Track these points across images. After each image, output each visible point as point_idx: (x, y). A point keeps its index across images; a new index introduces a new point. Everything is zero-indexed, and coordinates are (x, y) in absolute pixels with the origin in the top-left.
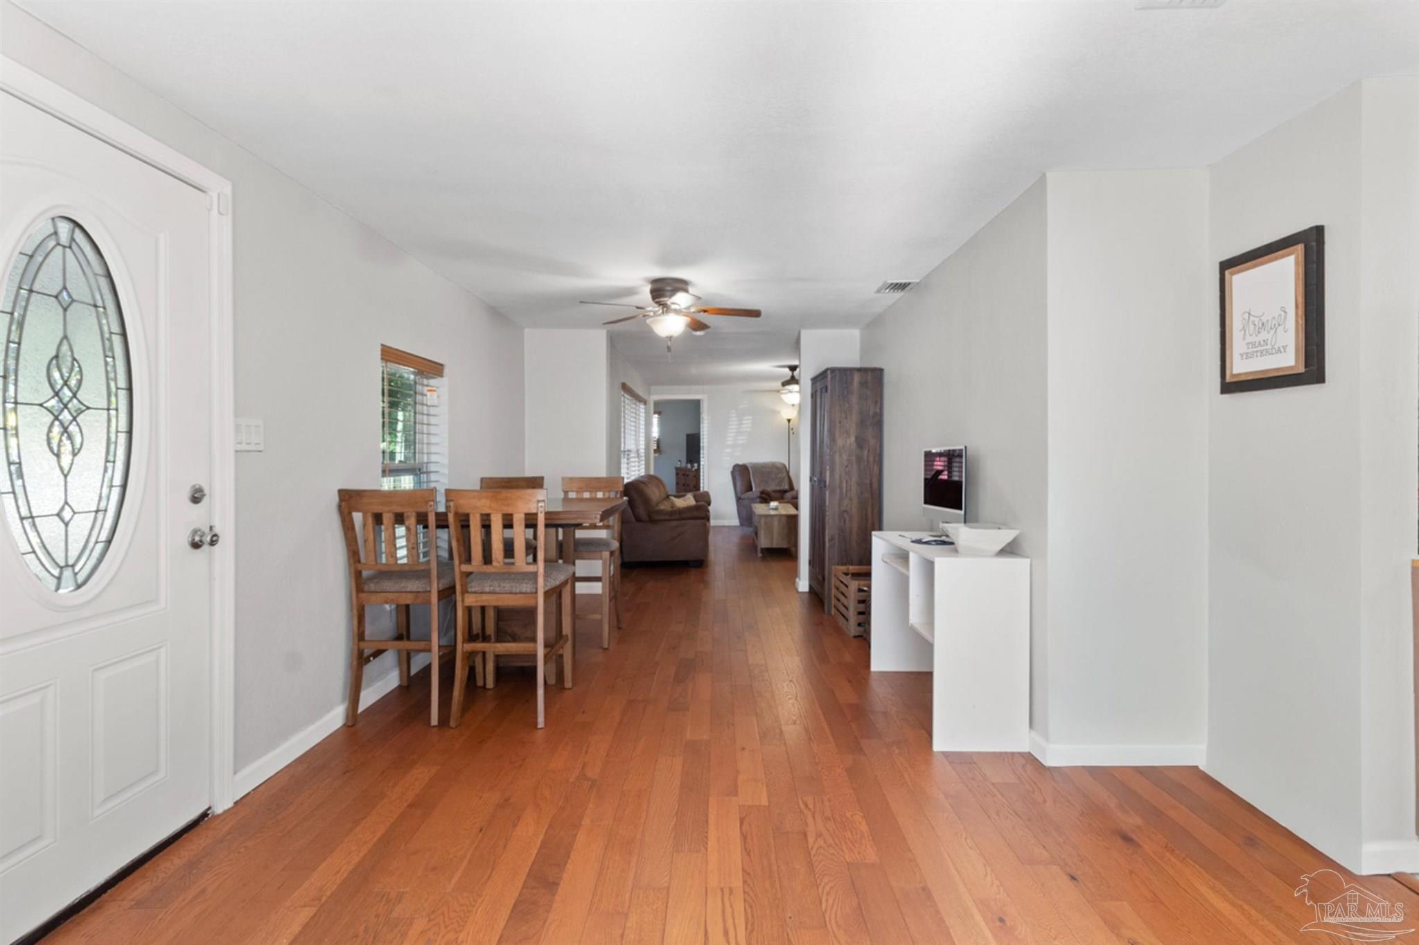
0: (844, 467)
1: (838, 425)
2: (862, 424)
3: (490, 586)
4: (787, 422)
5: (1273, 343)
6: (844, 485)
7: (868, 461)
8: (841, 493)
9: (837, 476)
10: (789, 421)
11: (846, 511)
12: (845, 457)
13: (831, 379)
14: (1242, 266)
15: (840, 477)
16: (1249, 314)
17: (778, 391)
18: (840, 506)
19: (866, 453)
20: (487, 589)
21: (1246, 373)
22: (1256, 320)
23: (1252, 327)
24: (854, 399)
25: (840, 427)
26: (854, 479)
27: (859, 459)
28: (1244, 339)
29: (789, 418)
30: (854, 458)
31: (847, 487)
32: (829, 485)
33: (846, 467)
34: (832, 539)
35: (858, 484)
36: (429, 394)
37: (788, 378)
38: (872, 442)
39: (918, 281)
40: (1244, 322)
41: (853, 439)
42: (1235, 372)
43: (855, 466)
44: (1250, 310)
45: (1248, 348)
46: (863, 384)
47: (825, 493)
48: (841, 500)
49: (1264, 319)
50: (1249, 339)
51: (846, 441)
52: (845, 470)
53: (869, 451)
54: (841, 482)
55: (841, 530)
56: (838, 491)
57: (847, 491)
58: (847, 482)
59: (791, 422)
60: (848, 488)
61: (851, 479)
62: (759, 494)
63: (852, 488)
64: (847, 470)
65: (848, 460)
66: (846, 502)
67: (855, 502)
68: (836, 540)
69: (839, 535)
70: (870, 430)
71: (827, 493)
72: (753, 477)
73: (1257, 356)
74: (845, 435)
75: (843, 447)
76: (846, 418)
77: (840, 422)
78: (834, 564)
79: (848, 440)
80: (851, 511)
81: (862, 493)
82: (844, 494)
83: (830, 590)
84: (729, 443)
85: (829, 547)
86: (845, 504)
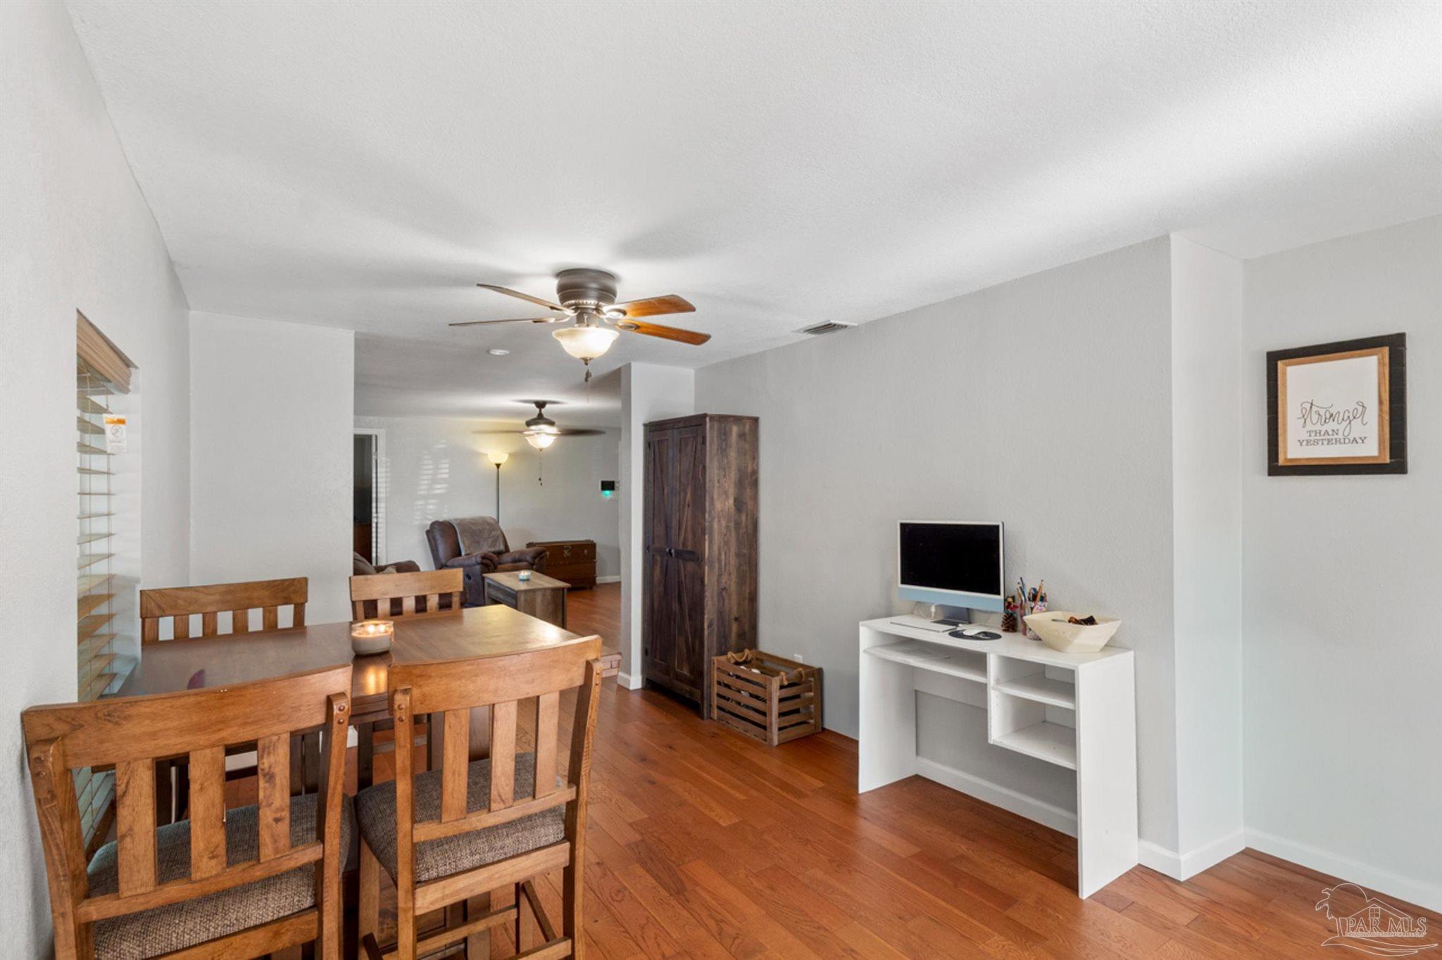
0: (723, 536)
1: (717, 484)
2: (740, 484)
3: (472, 854)
4: (495, 467)
5: (1346, 434)
6: (723, 557)
7: (747, 527)
8: (720, 568)
9: (715, 548)
10: (498, 466)
11: (724, 589)
12: (724, 523)
13: (710, 428)
14: (1302, 359)
15: (719, 547)
16: (1312, 404)
17: (521, 432)
18: (719, 582)
19: (744, 518)
20: (466, 863)
21: (1308, 459)
22: (1322, 412)
23: (1315, 417)
24: (733, 454)
25: (719, 487)
26: (733, 549)
27: (738, 524)
28: (1304, 427)
29: (498, 462)
30: (732, 524)
31: (725, 560)
32: (708, 558)
33: (725, 535)
34: (710, 625)
35: (738, 555)
36: (109, 428)
37: (535, 416)
38: (750, 504)
39: (856, 325)
40: (1304, 411)
41: (731, 501)
42: (1290, 456)
43: (733, 534)
44: (1312, 401)
45: (1310, 436)
46: (742, 436)
47: (704, 569)
48: (720, 575)
49: (1334, 411)
50: (1309, 427)
51: (725, 505)
52: (723, 539)
53: (747, 515)
54: (720, 554)
55: (721, 613)
56: (717, 565)
57: (725, 565)
58: (725, 554)
59: (501, 467)
60: (727, 561)
61: (729, 549)
62: (479, 560)
63: (731, 563)
64: (726, 539)
65: (727, 527)
66: (724, 579)
67: (734, 578)
68: (715, 626)
69: (718, 620)
70: (748, 490)
71: (706, 568)
72: (461, 537)
73: (1323, 444)
74: (724, 497)
75: (722, 511)
76: (725, 476)
77: (719, 482)
78: (713, 656)
79: (727, 503)
80: (730, 588)
81: (740, 565)
82: (723, 570)
83: (710, 687)
84: (422, 492)
85: (709, 634)
86: (723, 581)
